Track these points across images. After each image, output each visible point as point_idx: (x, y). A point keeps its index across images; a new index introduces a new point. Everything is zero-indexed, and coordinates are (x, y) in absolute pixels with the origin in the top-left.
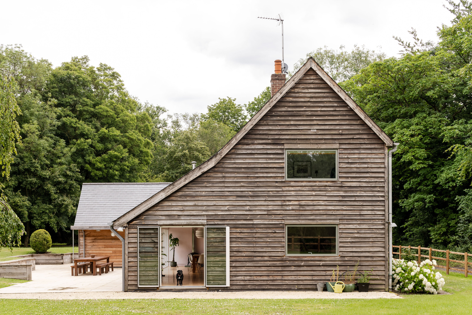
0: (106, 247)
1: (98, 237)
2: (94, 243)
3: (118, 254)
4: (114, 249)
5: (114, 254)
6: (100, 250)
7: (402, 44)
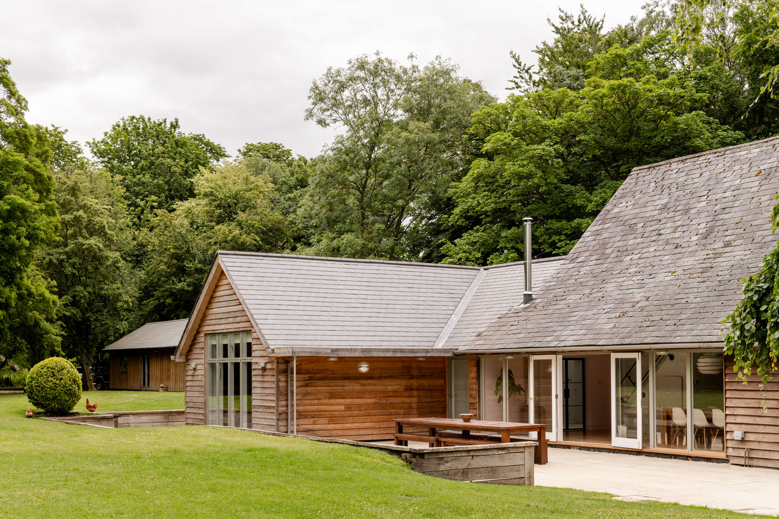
0: (333, 396)
1: (316, 373)
2: (309, 389)
3: (356, 413)
4: (348, 401)
5: (348, 412)
6: (321, 405)
7: (518, 66)
